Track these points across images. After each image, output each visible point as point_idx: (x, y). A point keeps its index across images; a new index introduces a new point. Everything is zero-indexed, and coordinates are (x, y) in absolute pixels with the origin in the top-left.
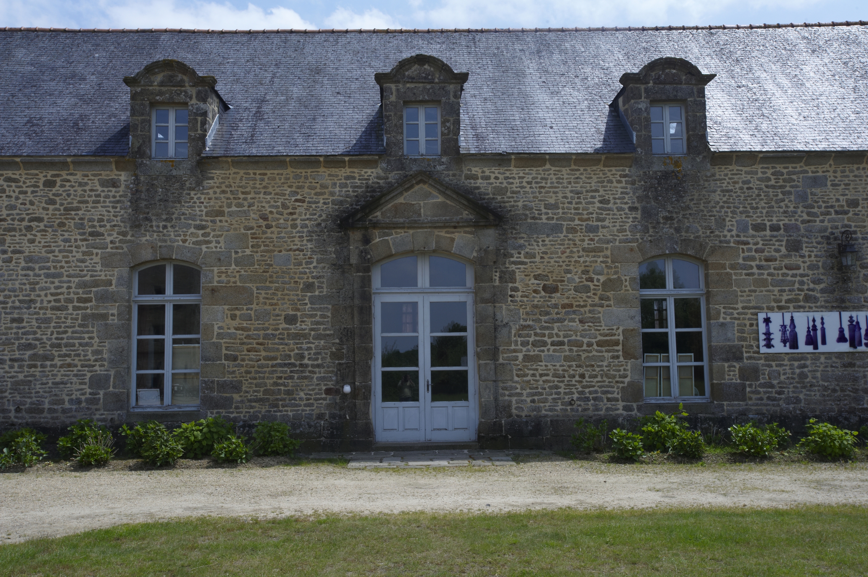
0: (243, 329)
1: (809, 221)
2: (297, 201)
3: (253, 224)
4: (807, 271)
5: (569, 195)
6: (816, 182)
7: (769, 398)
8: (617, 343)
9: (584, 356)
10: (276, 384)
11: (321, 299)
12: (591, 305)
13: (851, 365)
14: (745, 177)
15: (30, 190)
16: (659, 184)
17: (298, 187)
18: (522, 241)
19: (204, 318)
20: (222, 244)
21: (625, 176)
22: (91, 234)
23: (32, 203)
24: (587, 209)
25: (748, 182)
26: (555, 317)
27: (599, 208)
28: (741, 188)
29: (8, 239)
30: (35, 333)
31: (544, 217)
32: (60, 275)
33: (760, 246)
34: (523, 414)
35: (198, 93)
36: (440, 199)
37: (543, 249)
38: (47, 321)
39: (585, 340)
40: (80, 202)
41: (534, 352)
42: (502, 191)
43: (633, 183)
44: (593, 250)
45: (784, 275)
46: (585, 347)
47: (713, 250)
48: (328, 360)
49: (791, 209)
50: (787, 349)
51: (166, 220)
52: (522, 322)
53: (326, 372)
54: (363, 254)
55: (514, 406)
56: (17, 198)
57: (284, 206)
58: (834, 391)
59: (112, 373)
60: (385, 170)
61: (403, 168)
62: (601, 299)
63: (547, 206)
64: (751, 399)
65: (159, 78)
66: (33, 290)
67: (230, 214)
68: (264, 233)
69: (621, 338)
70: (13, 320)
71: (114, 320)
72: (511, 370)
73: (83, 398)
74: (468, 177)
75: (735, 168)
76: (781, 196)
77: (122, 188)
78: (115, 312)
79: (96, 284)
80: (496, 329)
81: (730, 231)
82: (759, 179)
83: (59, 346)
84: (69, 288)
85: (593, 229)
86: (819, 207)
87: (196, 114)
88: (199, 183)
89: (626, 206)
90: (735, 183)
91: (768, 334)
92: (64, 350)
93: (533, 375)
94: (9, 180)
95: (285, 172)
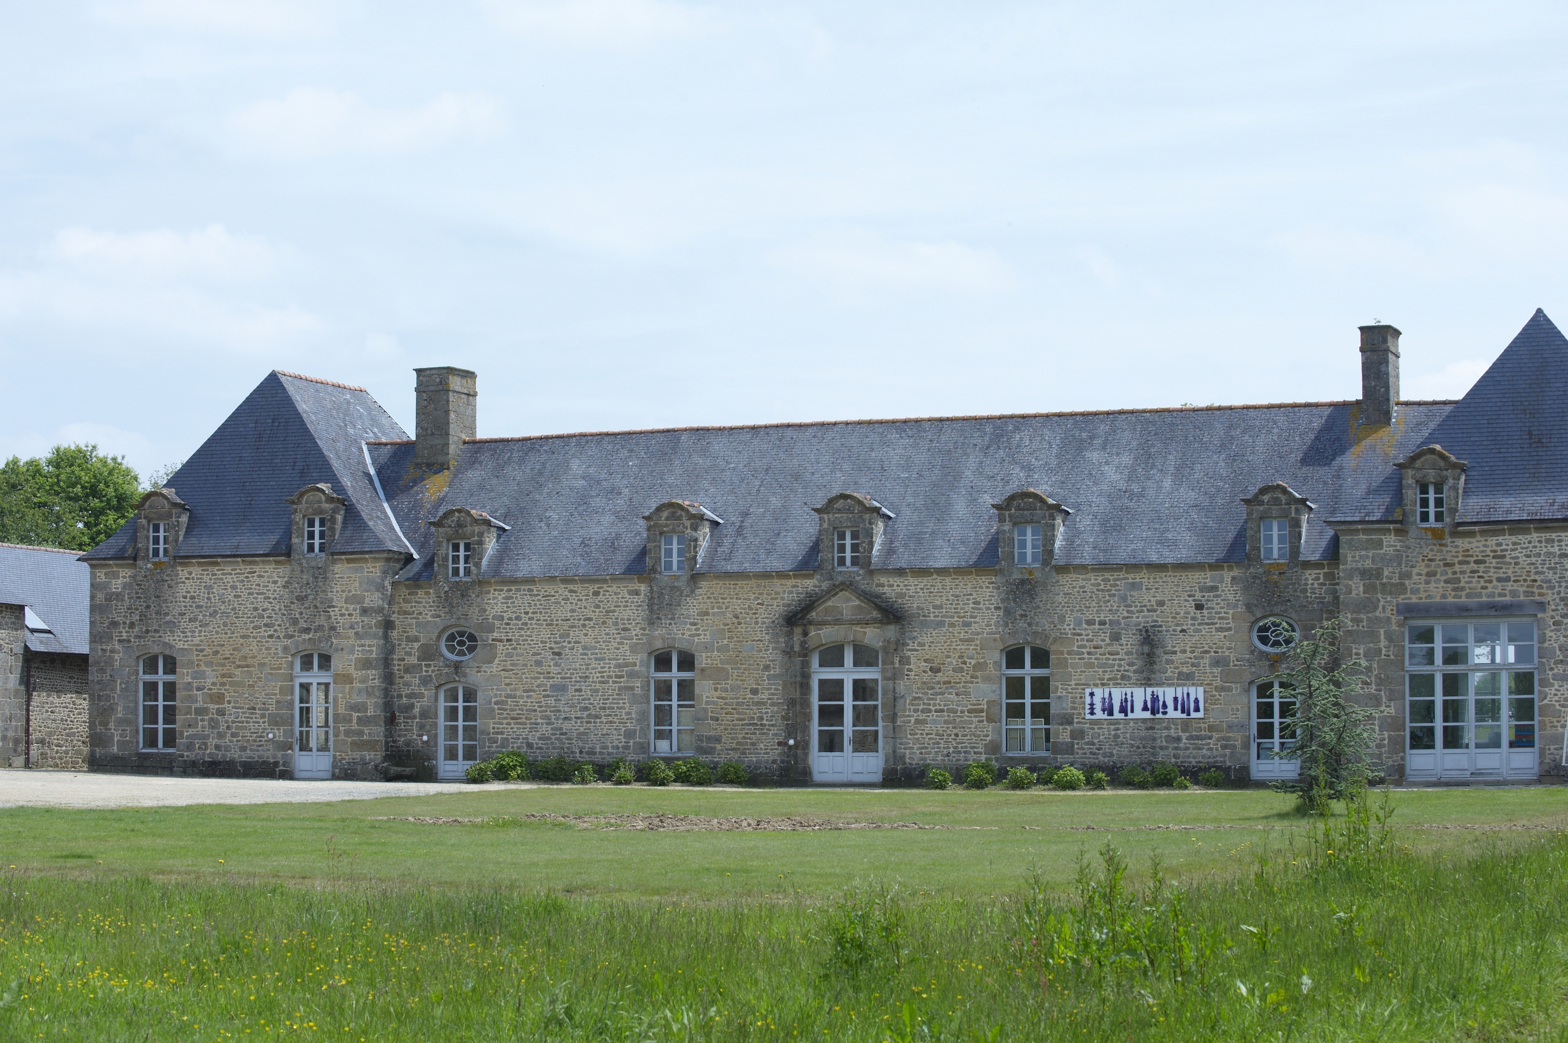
0: (722, 698)
1: (1128, 617)
2: (758, 604)
3: (729, 621)
4: (1124, 657)
5: (951, 598)
6: (1134, 586)
7: (1091, 753)
8: (982, 711)
9: (958, 720)
10: (744, 738)
11: (774, 677)
12: (965, 682)
13: (1152, 728)
14: (1081, 583)
15: (584, 598)
16: (1017, 588)
17: (760, 594)
18: (915, 634)
19: (697, 691)
20: (708, 637)
21: (992, 583)
22: (623, 629)
23: (585, 608)
24: (963, 609)
25: (1084, 587)
26: (938, 691)
27: (973, 608)
28: (1078, 592)
29: (572, 633)
30: (589, 699)
31: (932, 615)
32: (603, 659)
33: (1090, 637)
34: (914, 763)
35: (692, 524)
36: (857, 602)
37: (931, 640)
38: (597, 691)
39: (959, 709)
40: (615, 606)
41: (922, 717)
42: (902, 595)
43: (998, 588)
44: (967, 640)
45: (1106, 659)
46: (959, 714)
47: (1055, 640)
48: (780, 721)
49: (1115, 608)
50: (1105, 716)
51: (671, 619)
52: (914, 695)
53: (779, 730)
54: (803, 643)
55: (907, 756)
56: (576, 604)
57: (750, 608)
58: (1138, 747)
59: (638, 728)
60: (819, 581)
61: (832, 579)
62: (972, 677)
63: (935, 607)
64: (1077, 753)
65: (665, 514)
66: (587, 669)
67: (714, 614)
68: (736, 628)
69: (985, 707)
70: (576, 690)
71: (638, 691)
72: (906, 730)
73: (620, 745)
74: (878, 585)
75: (1074, 576)
76: (1107, 598)
77: (642, 596)
78: (639, 685)
79: (626, 665)
80: (895, 699)
81: (1069, 625)
82: (1092, 585)
83: (604, 708)
84: (610, 668)
85: (968, 624)
86: (1136, 606)
87: (690, 540)
88: (692, 592)
89: (992, 606)
90: (1074, 587)
91: (1092, 705)
92: (608, 712)
93: (922, 734)
94: (571, 591)
95: (750, 582)
